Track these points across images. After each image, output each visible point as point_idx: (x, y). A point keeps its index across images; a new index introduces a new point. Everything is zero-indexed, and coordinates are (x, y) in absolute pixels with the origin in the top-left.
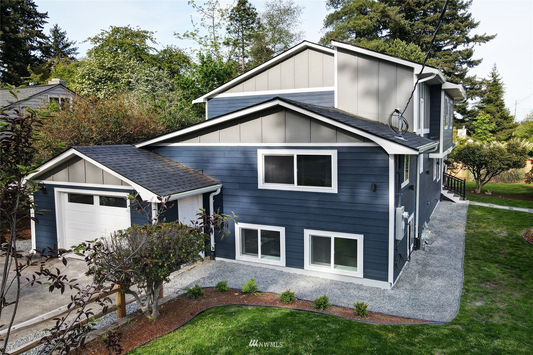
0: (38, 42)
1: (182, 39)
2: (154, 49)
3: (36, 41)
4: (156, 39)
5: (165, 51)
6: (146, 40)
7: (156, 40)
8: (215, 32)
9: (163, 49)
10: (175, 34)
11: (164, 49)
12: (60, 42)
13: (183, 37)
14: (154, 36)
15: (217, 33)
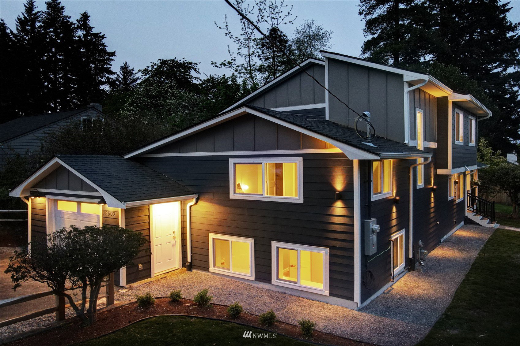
0: (106, 77)
1: (219, 68)
2: (198, 78)
3: (105, 76)
4: (198, 69)
5: (208, 81)
6: (191, 70)
7: (199, 71)
8: (251, 60)
9: (206, 78)
10: (213, 63)
11: (208, 78)
12: (128, 78)
13: (220, 66)
14: (198, 67)
15: (253, 61)
